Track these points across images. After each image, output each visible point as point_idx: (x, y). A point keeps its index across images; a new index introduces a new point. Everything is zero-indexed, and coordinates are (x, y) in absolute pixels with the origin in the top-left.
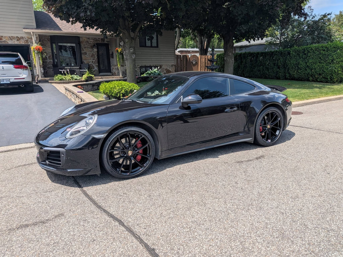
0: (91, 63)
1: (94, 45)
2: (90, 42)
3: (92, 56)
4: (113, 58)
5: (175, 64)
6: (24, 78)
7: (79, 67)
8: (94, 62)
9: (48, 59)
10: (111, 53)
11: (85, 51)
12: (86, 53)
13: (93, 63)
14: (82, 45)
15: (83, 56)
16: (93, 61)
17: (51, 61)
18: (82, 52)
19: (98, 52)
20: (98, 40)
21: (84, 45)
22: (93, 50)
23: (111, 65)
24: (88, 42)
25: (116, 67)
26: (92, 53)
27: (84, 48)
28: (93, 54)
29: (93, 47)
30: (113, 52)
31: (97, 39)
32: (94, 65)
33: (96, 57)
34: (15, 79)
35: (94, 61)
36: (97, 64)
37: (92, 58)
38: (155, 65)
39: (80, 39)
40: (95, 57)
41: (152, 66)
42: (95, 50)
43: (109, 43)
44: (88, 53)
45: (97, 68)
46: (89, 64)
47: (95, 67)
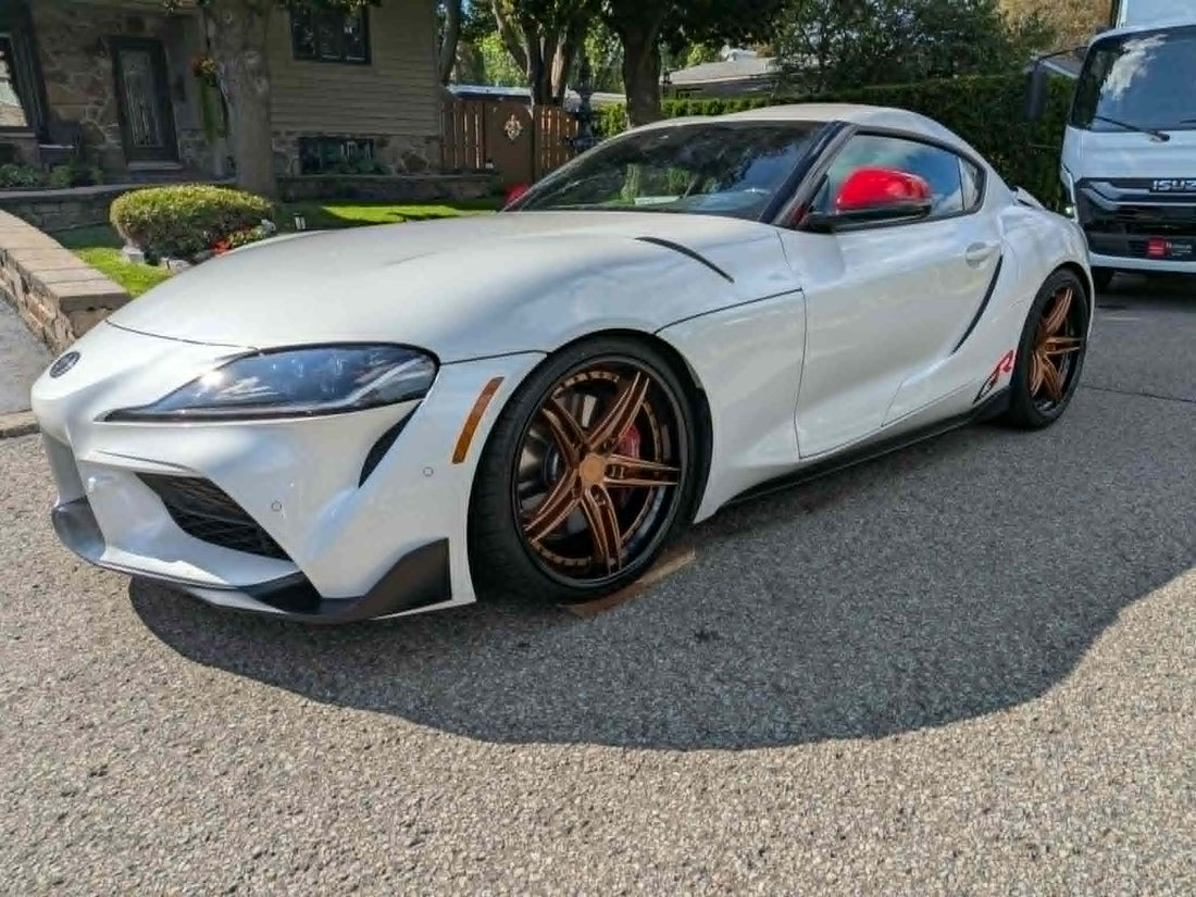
0: (87, 119)
1: (99, 44)
2: (79, 28)
3: (90, 91)
4: (183, 99)
5: (440, 131)
7: (32, 135)
8: (101, 113)
10: (172, 80)
11: (58, 67)
12: (62, 78)
13: (98, 117)
14: (42, 38)
15: (50, 88)
16: (96, 113)
18: (47, 69)
19: (117, 71)
20: (112, 23)
21: (54, 40)
22: (96, 62)
23: (177, 129)
24: (69, 30)
25: (198, 138)
26: (93, 78)
27: (53, 53)
28: (95, 81)
29: (92, 50)
30: (180, 77)
32: (101, 128)
33: (110, 96)
35: (101, 110)
36: (117, 125)
37: (92, 98)
38: (362, 135)
40: (104, 95)
41: (348, 136)
42: (105, 64)
43: (165, 37)
44: (72, 76)
45: (113, 141)
46: (82, 122)
47: (107, 135)
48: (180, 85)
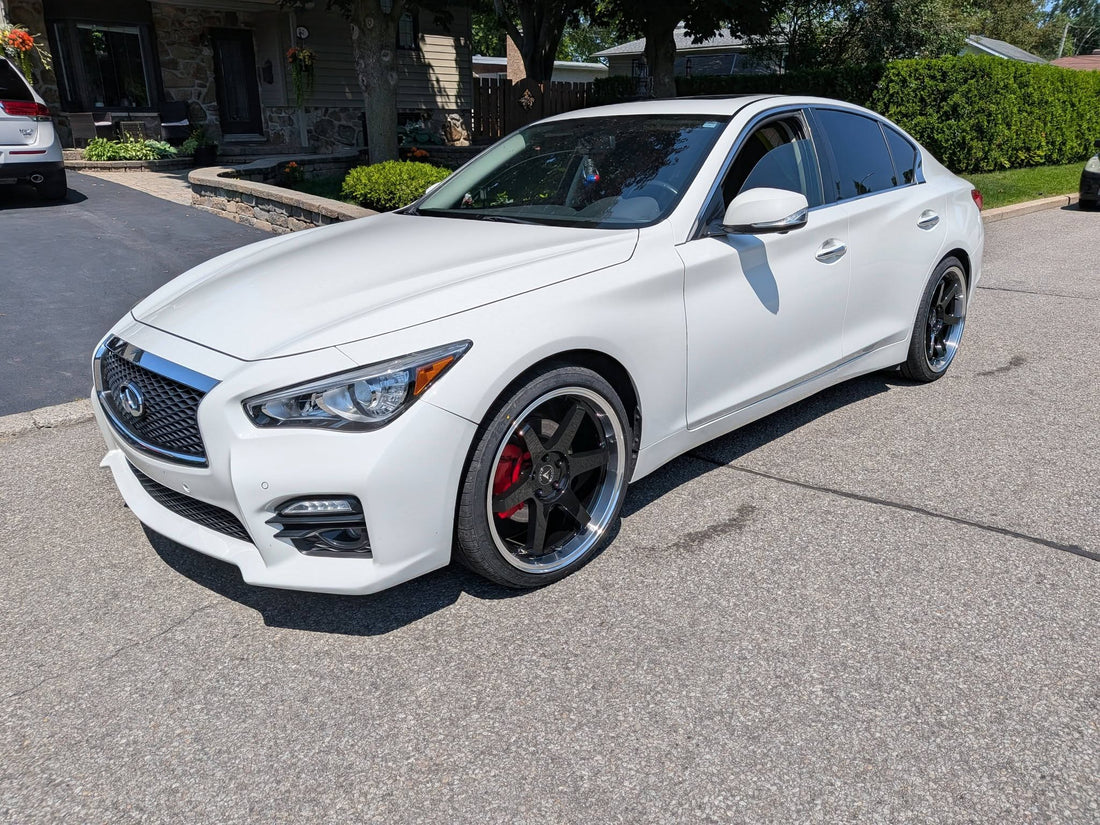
0: (194, 99)
1: (202, 36)
2: (189, 22)
3: (195, 76)
4: (271, 82)
6: (44, 152)
7: (156, 114)
8: (204, 94)
9: (40, 81)
10: (259, 65)
11: (171, 56)
12: (174, 64)
13: (202, 97)
14: (161, 33)
15: (166, 74)
16: (200, 94)
17: (51, 90)
18: (163, 58)
19: (215, 57)
20: (213, 17)
21: (169, 33)
22: (201, 51)
23: (262, 106)
24: (180, 24)
25: (283, 114)
26: (198, 65)
27: (168, 44)
28: (199, 67)
29: (198, 41)
30: (268, 62)
31: (213, 14)
32: (203, 106)
33: (211, 79)
34: (11, 153)
35: (204, 90)
36: (215, 104)
37: (197, 81)
39: (154, 11)
40: (206, 78)
42: (208, 52)
43: (254, 29)
44: (181, 63)
45: (214, 117)
46: (189, 101)
47: (208, 112)
48: (268, 69)
